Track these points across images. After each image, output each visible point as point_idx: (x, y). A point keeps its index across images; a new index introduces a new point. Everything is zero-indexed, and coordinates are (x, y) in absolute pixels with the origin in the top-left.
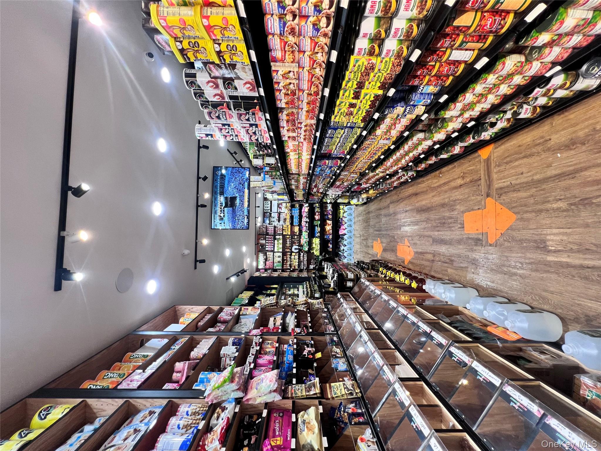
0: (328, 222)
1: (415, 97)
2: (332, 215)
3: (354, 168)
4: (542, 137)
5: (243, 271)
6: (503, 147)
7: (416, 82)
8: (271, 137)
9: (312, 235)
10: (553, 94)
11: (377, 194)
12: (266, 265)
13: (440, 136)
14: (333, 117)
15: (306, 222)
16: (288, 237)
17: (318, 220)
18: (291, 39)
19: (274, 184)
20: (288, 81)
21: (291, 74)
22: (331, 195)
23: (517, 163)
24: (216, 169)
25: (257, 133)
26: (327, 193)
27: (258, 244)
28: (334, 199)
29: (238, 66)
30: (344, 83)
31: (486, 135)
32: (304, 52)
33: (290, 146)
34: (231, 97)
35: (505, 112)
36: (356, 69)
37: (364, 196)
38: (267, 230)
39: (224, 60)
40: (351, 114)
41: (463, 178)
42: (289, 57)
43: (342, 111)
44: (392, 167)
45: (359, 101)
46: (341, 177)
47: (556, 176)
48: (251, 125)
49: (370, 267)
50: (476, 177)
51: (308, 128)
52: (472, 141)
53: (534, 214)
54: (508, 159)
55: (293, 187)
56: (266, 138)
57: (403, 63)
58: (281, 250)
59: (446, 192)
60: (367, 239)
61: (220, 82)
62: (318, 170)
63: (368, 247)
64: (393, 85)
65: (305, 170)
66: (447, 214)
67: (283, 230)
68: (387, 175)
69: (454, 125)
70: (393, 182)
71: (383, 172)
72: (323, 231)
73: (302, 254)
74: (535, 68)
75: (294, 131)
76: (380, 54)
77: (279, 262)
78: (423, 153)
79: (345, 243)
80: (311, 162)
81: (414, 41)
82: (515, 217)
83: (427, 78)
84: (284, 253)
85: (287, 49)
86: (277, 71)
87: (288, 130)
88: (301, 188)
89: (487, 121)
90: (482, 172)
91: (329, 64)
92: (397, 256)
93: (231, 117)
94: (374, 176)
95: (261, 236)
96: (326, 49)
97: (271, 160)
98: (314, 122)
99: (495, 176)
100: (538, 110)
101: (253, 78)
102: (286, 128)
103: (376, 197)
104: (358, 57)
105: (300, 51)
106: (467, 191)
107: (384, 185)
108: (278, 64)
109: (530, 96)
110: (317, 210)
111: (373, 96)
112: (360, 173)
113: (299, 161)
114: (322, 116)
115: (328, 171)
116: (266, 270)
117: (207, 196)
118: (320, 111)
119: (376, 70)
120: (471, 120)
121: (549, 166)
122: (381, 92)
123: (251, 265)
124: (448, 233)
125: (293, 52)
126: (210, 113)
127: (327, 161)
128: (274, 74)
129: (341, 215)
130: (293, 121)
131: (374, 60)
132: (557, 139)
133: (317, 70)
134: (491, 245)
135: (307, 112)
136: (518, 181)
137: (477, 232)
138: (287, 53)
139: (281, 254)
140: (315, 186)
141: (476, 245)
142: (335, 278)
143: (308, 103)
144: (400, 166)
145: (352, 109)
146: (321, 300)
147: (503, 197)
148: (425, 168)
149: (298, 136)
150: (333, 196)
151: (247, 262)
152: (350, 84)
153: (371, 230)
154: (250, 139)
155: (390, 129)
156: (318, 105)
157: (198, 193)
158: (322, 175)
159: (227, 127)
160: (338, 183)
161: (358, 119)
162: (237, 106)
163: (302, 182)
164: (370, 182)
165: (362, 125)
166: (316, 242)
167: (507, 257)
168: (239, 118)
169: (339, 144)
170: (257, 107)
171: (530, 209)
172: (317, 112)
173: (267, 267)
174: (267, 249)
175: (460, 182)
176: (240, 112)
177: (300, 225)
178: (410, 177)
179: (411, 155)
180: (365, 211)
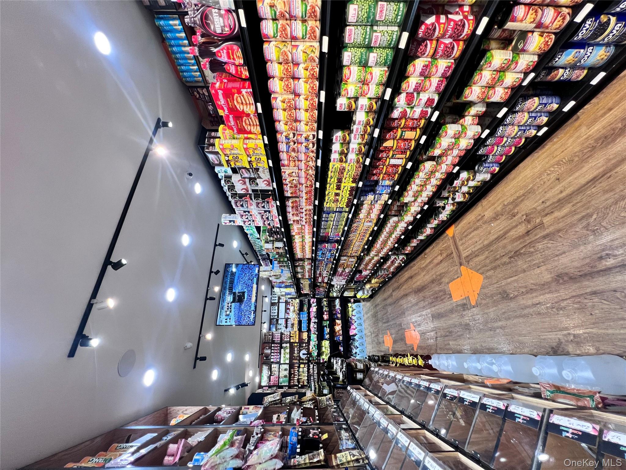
0: (337, 321)
1: (379, 189)
2: (341, 313)
3: (350, 252)
4: (480, 215)
5: (244, 385)
6: (460, 226)
7: (375, 178)
8: (280, 220)
9: (321, 338)
10: (467, 184)
11: (380, 284)
12: (270, 381)
13: (409, 218)
14: (325, 204)
15: (315, 323)
16: (296, 344)
17: (327, 320)
18: (293, 154)
19: (282, 272)
20: (292, 178)
21: (294, 174)
22: (336, 286)
23: (471, 236)
24: (228, 266)
25: (269, 218)
26: (332, 283)
27: (262, 354)
28: (340, 292)
29: (261, 170)
30: (329, 180)
31: (444, 216)
32: (301, 161)
33: (295, 229)
34: (253, 191)
35: (447, 198)
36: (334, 170)
37: (368, 286)
38: (273, 338)
39: (253, 166)
40: (337, 200)
41: (441, 254)
42: (292, 164)
43: (331, 198)
44: (382, 249)
45: (341, 191)
46: (342, 262)
47: (496, 239)
48: (265, 211)
49: (381, 358)
50: (449, 252)
51: (308, 212)
52: (436, 222)
53: (492, 271)
54: (465, 234)
55: (300, 276)
56: (276, 222)
57: (362, 166)
58: (288, 362)
59: (432, 269)
60: (377, 335)
61: (247, 181)
62: (319, 253)
63: (380, 343)
64: (360, 180)
65: (308, 255)
66: (437, 289)
67: (290, 337)
68: (382, 258)
69: (415, 209)
70: (389, 267)
71: (376, 255)
72: (332, 332)
73: (311, 366)
74: (444, 168)
75: (297, 215)
76: (346, 162)
77: (285, 376)
78: (403, 234)
79: (356, 344)
80: (313, 246)
81: (364, 154)
82: (482, 277)
83: (382, 175)
84: (291, 366)
85: (291, 159)
86: (285, 172)
87: (293, 215)
88: (307, 277)
89: (438, 205)
90: (452, 247)
91: (317, 167)
92: (406, 344)
93: (251, 205)
94: (370, 260)
95: (266, 345)
96: (314, 159)
97: (280, 245)
98: (311, 207)
99: (461, 248)
100: (467, 196)
101: (269, 177)
102: (291, 213)
103: (380, 288)
104: (334, 163)
105: (298, 161)
106: (446, 264)
107: (383, 272)
108: (285, 168)
109: (454, 185)
110: (325, 309)
111: (349, 187)
112: (357, 257)
113: (303, 244)
114: (317, 203)
115: (328, 255)
116: (270, 387)
117: (217, 289)
118: (315, 199)
119: (346, 170)
120: (425, 204)
121: (490, 233)
122: (354, 185)
123: (253, 378)
124: (442, 306)
125: (294, 161)
126: (236, 203)
127: (327, 245)
128: (283, 174)
129: (350, 313)
130: (296, 207)
131: (344, 165)
132: (488, 214)
133: (310, 171)
134: (474, 307)
135: (306, 199)
136: (476, 249)
137: (462, 298)
138: (291, 162)
139: (287, 367)
140: (320, 274)
141: (464, 310)
142: (344, 369)
143: (306, 193)
144: (388, 247)
145: (337, 197)
146: (330, 396)
147: (471, 263)
148: (412, 251)
149: (300, 220)
150: (338, 287)
151: (249, 376)
152: (333, 180)
153: (380, 324)
154: (264, 224)
155: (369, 214)
156: (313, 194)
157: (208, 286)
158: (324, 260)
159: (247, 213)
160: (340, 270)
161: (343, 204)
162: (257, 197)
163: (307, 269)
164: (369, 268)
165: (347, 210)
166: (326, 344)
167: (487, 313)
168: (257, 206)
169: (334, 227)
170: (271, 197)
171: (489, 268)
172: (313, 200)
173: (272, 383)
174: (272, 360)
175: (440, 258)
176: (258, 201)
177: (309, 331)
178: (401, 260)
179: (393, 236)
180: (372, 305)
